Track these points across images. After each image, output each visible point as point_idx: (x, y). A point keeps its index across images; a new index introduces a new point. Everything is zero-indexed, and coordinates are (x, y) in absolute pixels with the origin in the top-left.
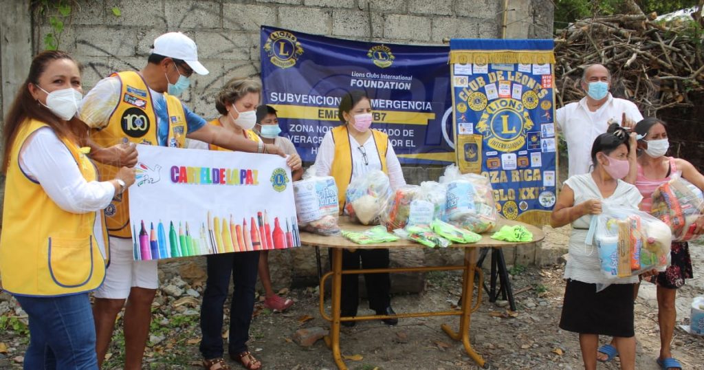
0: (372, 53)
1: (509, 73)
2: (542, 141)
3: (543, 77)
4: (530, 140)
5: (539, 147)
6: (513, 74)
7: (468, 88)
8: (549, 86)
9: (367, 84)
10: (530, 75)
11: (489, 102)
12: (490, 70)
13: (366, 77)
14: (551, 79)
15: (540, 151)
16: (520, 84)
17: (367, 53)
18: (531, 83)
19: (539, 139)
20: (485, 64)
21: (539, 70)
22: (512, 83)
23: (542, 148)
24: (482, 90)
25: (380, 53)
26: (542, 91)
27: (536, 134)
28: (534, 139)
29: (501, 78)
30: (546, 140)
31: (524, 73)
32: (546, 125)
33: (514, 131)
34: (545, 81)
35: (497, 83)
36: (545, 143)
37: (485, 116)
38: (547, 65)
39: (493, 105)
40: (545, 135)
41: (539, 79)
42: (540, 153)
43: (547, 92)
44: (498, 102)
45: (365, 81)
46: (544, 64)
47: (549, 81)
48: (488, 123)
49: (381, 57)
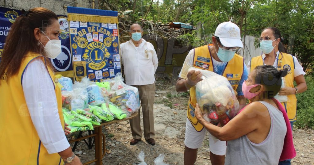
0: (7, 15)
1: (98, 28)
2: (114, 63)
3: (114, 30)
4: (109, 63)
5: (113, 66)
6: (99, 28)
7: (78, 35)
8: (116, 35)
9: (6, 34)
10: (107, 29)
11: (89, 43)
12: (89, 26)
13: (5, 29)
14: (117, 32)
15: (114, 68)
16: (103, 34)
17: (4, 15)
18: (108, 33)
19: (113, 62)
20: (86, 22)
21: (111, 26)
22: (99, 33)
23: (115, 67)
24: (85, 36)
25: (12, 16)
26: (113, 38)
27: (111, 60)
28: (111, 62)
29: (93, 30)
30: (116, 63)
31: (104, 28)
32: (116, 55)
33: (100, 59)
34: (114, 32)
35: (92, 33)
36: (116, 64)
37: (87, 51)
38: (115, 24)
39: (90, 45)
40: (115, 60)
41: (111, 31)
42: (113, 69)
43: (115, 38)
44: (93, 43)
45: (5, 32)
46: (114, 23)
47: (116, 32)
48: (88, 55)
49: (13, 18)
